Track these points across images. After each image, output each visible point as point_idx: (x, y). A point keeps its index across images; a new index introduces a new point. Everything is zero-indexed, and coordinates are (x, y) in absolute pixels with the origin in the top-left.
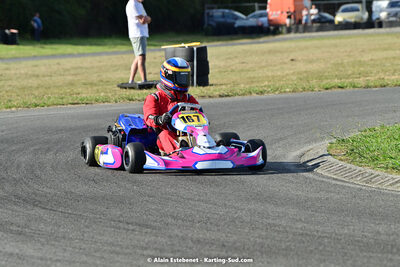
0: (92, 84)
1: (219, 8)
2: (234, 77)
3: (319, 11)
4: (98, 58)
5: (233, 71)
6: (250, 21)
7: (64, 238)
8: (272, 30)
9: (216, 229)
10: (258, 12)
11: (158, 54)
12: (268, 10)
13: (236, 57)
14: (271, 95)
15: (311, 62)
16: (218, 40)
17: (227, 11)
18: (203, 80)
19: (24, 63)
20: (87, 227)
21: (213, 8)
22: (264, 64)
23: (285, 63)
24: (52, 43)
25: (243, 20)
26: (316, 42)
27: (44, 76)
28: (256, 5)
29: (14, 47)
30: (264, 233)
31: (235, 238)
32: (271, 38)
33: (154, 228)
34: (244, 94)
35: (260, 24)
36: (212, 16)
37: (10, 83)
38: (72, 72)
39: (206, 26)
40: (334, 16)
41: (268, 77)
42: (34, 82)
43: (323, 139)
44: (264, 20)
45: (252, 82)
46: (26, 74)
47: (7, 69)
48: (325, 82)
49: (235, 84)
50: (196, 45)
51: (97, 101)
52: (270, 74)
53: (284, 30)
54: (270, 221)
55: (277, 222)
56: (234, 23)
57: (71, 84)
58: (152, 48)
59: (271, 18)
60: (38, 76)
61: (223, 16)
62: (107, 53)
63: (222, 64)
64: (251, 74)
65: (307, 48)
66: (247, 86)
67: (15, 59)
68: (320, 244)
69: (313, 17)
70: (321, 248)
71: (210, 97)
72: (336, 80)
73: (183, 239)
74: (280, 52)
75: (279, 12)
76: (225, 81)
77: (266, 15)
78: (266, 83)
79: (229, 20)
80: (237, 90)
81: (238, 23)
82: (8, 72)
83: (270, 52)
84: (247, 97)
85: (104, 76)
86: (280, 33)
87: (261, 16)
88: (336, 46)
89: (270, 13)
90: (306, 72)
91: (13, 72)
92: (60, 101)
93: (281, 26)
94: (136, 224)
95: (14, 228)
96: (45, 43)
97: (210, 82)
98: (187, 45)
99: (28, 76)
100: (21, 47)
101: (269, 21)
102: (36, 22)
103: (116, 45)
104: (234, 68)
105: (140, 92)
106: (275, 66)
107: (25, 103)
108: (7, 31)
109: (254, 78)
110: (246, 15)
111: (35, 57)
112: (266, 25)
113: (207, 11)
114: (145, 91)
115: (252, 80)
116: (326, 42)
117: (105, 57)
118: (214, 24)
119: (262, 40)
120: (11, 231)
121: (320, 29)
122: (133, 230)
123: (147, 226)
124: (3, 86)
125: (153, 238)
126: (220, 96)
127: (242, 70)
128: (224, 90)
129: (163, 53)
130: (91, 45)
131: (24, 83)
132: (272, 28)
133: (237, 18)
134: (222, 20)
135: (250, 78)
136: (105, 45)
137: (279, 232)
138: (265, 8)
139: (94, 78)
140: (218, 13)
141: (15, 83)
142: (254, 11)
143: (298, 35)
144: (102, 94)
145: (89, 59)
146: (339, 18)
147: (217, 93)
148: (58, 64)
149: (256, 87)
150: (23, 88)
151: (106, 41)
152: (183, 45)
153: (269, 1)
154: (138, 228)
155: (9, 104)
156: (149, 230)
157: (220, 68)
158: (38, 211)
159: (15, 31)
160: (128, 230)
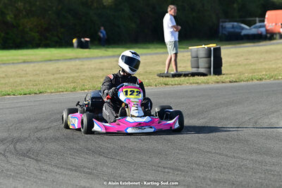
1: (230, 22)
2: (240, 69)
4: (144, 57)
5: (239, 65)
6: (252, 30)
8: (269, 36)
9: (227, 172)
10: (258, 24)
11: (186, 54)
12: (266, 23)
13: (242, 55)
14: (268, 81)
16: (229, 44)
17: (235, 24)
18: (218, 71)
19: (93, 61)
20: (136, 170)
21: (225, 22)
22: (262, 60)
23: (278, 59)
24: (113, 48)
25: (247, 30)
27: (107, 69)
28: (257, 19)
29: (87, 50)
30: (263, 176)
31: (242, 178)
32: (268, 42)
33: (181, 170)
34: (247, 81)
35: (260, 32)
36: (225, 28)
37: (84, 74)
39: (220, 34)
41: (265, 69)
42: (100, 73)
44: (263, 30)
45: (254, 72)
47: (82, 65)
49: (241, 73)
50: (213, 46)
52: (267, 67)
53: (278, 36)
54: (268, 168)
55: (273, 168)
56: (240, 32)
58: (182, 50)
59: (268, 28)
60: (103, 69)
61: (233, 27)
62: (150, 54)
63: (232, 60)
64: (253, 67)
66: (250, 75)
67: (87, 58)
71: (223, 82)
73: (204, 179)
74: (274, 51)
75: (274, 24)
76: (234, 72)
77: (264, 26)
78: (264, 73)
79: (237, 30)
80: (243, 77)
81: (244, 32)
82: (82, 67)
83: (267, 52)
84: (250, 83)
85: (148, 69)
86: (275, 39)
87: (261, 27)
89: (267, 25)
91: (86, 67)
93: (276, 34)
94: (170, 168)
95: (86, 170)
96: (108, 48)
97: (223, 72)
98: (206, 47)
99: (96, 69)
100: (92, 50)
101: (267, 30)
102: (102, 33)
103: (156, 48)
104: (240, 63)
105: (173, 79)
106: (271, 61)
107: (94, 87)
108: (83, 39)
109: (255, 69)
110: (250, 26)
111: (101, 57)
112: (264, 33)
113: (221, 24)
114: (176, 79)
115: (254, 71)
117: (149, 57)
118: (226, 33)
119: (261, 43)
120: (84, 172)
122: (168, 172)
123: (178, 170)
124: (79, 76)
125: (182, 178)
126: (230, 82)
127: (246, 65)
128: (233, 77)
129: (189, 53)
130: (139, 48)
131: (94, 74)
132: (268, 35)
133: (243, 29)
134: (232, 30)
135: (252, 69)
136: (148, 48)
137: (274, 175)
138: (264, 21)
140: (229, 25)
141: (87, 74)
142: (255, 23)
144: (147, 81)
147: (228, 80)
149: (257, 75)
150: (93, 78)
151: (150, 45)
152: (203, 46)
153: (266, 16)
154: (171, 171)
155: (83, 88)
156: (179, 173)
157: (230, 62)
158: (102, 159)
159: (88, 39)
160: (164, 172)
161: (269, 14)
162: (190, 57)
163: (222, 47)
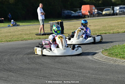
0: (27, 34)
1: (66, 10)
3: (98, 11)
4: (29, 26)
5: (71, 29)
6: (77, 14)
7: (20, 81)
10: (79, 11)
12: (82, 10)
13: (72, 25)
15: (96, 26)
17: (69, 11)
20: (27, 78)
21: (65, 10)
26: (97, 20)
27: (12, 32)
28: (78, 9)
29: (3, 24)
30: (82, 78)
33: (47, 77)
35: (79, 15)
36: (64, 13)
37: (1, 34)
38: (21, 31)
39: (62, 16)
40: (102, 12)
42: (9, 34)
43: (100, 49)
44: (81, 13)
46: (7, 32)
47: (0, 30)
48: (100, 32)
50: (60, 21)
51: (29, 39)
55: (87, 75)
56: (71, 15)
57: (21, 34)
58: (46, 23)
59: (83, 13)
60: (10, 32)
62: (32, 25)
65: (94, 22)
67: (3, 27)
68: (100, 81)
69: (96, 13)
70: (100, 82)
72: (104, 31)
75: (85, 11)
76: (69, 32)
77: (81, 12)
79: (70, 14)
81: (73, 15)
85: (31, 32)
86: (86, 18)
87: (80, 12)
88: (103, 21)
90: (94, 29)
91: (2, 31)
92: (18, 40)
93: (86, 15)
94: (42, 76)
95: (4, 79)
97: (64, 33)
98: (57, 21)
100: (5, 24)
102: (9, 16)
103: (35, 22)
105: (42, 36)
107: (7, 40)
110: (75, 12)
112: (81, 15)
113: (63, 11)
114: (44, 36)
116: (100, 20)
117: (31, 26)
118: (65, 15)
119: (80, 20)
121: (98, 16)
123: (46, 77)
127: (74, 29)
129: (49, 24)
130: (27, 22)
131: (6, 34)
132: (83, 16)
133: (72, 13)
134: (67, 14)
136: (31, 22)
137: (87, 78)
138: (81, 10)
139: (28, 32)
140: (66, 12)
141: (3, 34)
142: (77, 11)
143: (91, 18)
144: (31, 37)
145: (26, 27)
146: (104, 13)
148: (17, 28)
150: (6, 36)
151: (31, 21)
152: (55, 21)
153: (82, 8)
154: (43, 78)
155: (2, 41)
156: (46, 78)
157: (67, 28)
158: (11, 73)
159: (3, 19)
160: (40, 78)
161: (83, 7)
162: (50, 26)
163: (63, 22)
